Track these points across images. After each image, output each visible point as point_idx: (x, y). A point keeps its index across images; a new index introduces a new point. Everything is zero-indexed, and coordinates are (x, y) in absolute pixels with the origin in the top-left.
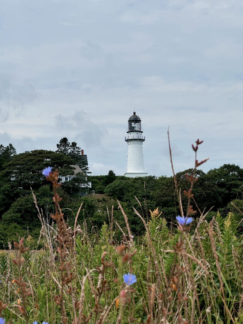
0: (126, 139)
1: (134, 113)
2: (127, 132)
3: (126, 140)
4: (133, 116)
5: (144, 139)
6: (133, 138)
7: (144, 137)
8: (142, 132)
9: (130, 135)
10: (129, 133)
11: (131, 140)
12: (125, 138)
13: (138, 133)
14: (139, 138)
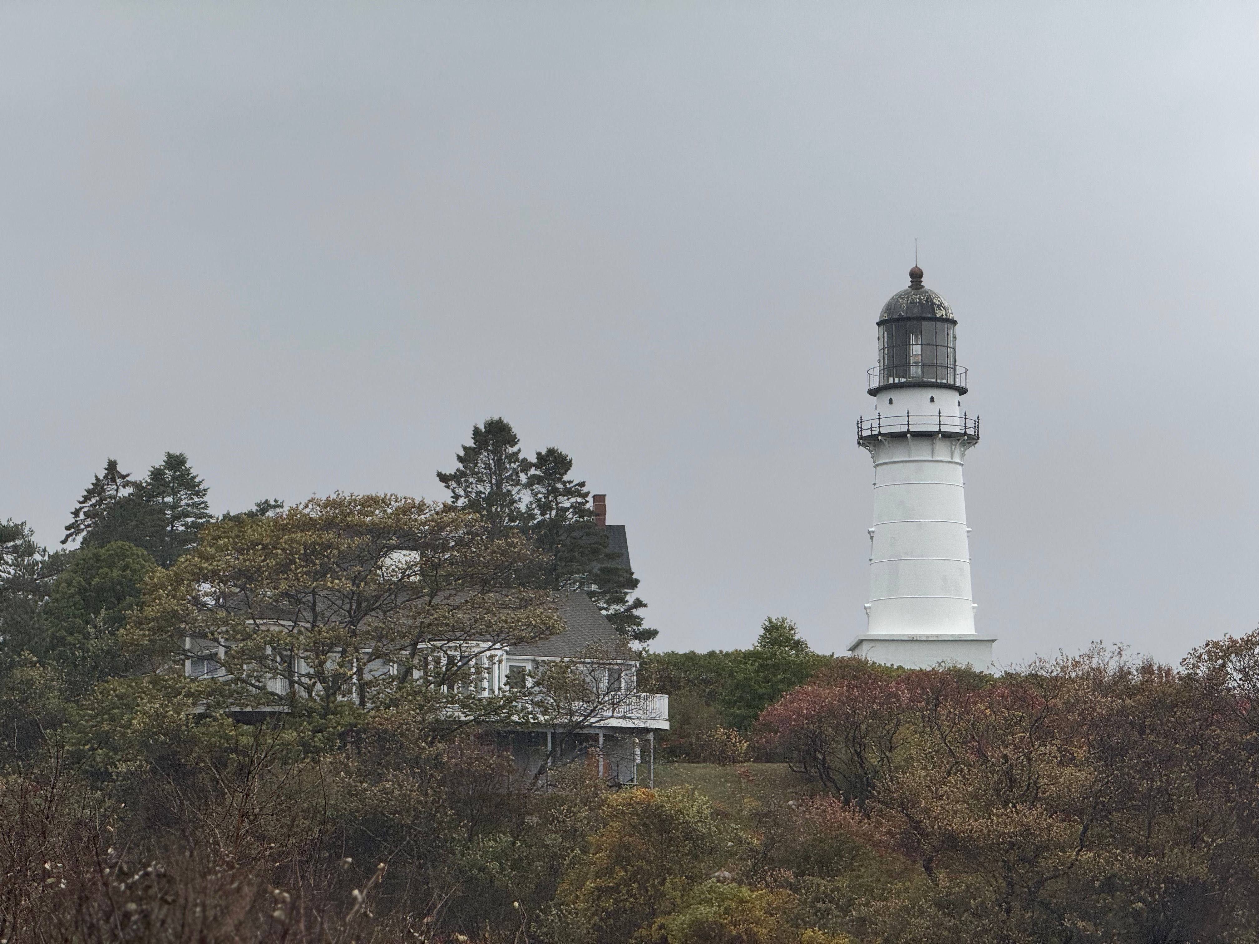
0: (865, 433)
1: (916, 276)
2: (873, 392)
3: (861, 438)
4: (906, 293)
5: (971, 432)
6: (904, 429)
7: (970, 424)
8: (962, 391)
9: (885, 409)
10: (885, 397)
11: (899, 437)
12: (860, 423)
13: (935, 393)
14: (944, 429)
